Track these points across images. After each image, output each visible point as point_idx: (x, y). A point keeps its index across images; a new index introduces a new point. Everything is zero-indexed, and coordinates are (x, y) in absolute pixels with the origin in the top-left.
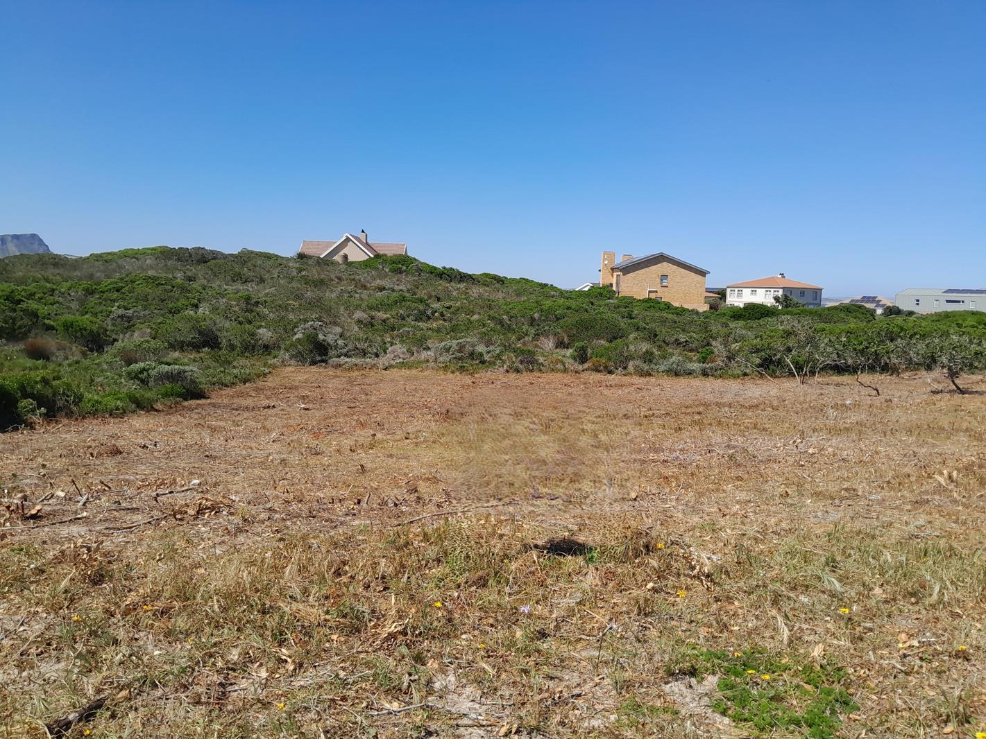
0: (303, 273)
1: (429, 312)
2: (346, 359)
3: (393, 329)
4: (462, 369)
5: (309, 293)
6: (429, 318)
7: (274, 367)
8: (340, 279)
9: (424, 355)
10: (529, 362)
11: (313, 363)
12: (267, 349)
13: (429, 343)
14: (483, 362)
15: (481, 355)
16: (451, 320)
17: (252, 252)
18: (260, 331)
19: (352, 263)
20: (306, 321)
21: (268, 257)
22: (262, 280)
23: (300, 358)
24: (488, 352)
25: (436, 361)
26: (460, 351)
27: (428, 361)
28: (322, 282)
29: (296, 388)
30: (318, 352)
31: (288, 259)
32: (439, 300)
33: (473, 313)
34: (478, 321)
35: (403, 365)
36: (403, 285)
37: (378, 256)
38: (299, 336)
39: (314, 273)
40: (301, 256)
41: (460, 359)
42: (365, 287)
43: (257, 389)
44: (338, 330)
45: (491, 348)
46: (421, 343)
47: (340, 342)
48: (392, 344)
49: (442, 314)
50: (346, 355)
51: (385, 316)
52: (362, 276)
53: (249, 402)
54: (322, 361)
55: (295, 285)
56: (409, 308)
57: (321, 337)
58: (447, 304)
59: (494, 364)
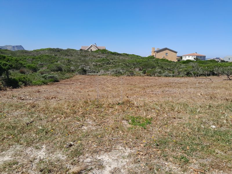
0: (81, 54)
1: (110, 63)
2: (90, 73)
3: (101, 66)
4: (116, 76)
5: (82, 58)
6: (110, 64)
7: (74, 75)
8: (90, 55)
9: (108, 72)
10: (132, 74)
11: (83, 74)
12: (73, 71)
13: (109, 70)
14: (121, 74)
15: (121, 72)
16: (115, 64)
17: (70, 49)
18: (71, 67)
19: (93, 51)
20: (81, 65)
21: (73, 50)
22: (72, 56)
23: (80, 73)
24: (123, 72)
25: (111, 74)
26: (116, 71)
27: (109, 74)
28: (85, 56)
29: (79, 80)
30: (84, 72)
31: (78, 51)
32: (112, 60)
33: (120, 63)
34: (121, 64)
35: (103, 75)
36: (104, 57)
37: (98, 50)
38: (80, 68)
39: (84, 54)
40: (81, 50)
41: (116, 73)
42: (95, 57)
43: (70, 80)
44: (89, 67)
45: (124, 71)
46: (108, 70)
47: (89, 70)
48: (101, 70)
49: (113, 63)
50: (91, 73)
51: (99, 64)
52: (95, 54)
53: (68, 83)
54: (85, 74)
55: (79, 56)
56: (105, 62)
57: (85, 68)
58: (114, 61)
59: (124, 74)
